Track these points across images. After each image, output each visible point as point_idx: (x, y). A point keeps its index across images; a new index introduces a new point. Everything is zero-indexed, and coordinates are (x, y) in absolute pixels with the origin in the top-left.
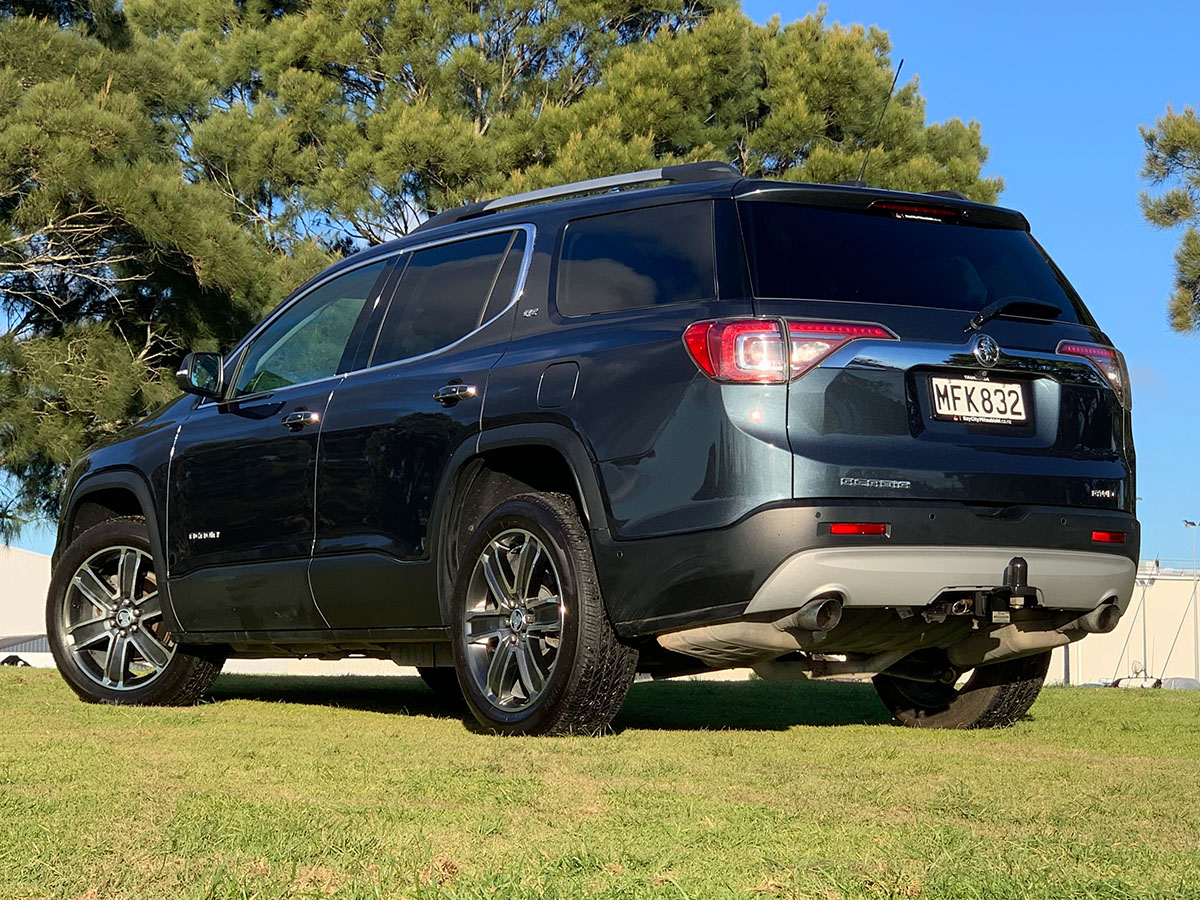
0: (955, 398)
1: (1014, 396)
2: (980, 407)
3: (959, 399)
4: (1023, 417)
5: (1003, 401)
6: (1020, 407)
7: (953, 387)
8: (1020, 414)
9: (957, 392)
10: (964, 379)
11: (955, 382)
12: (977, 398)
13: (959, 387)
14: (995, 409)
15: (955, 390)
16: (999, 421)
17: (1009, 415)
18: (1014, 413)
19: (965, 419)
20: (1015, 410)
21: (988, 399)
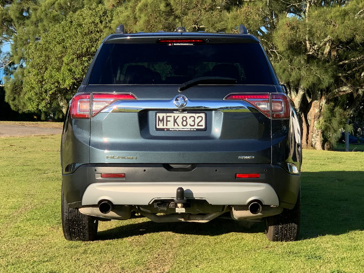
0: (167, 121)
1: (200, 119)
2: (180, 124)
3: (170, 121)
4: (203, 127)
5: (194, 121)
6: (203, 123)
7: (167, 117)
8: (202, 126)
9: (169, 119)
10: (174, 113)
11: (168, 114)
12: (179, 121)
13: (171, 116)
14: (188, 124)
15: (168, 118)
16: (189, 130)
17: (196, 127)
18: (198, 125)
19: (170, 129)
20: (199, 124)
21: (186, 121)
